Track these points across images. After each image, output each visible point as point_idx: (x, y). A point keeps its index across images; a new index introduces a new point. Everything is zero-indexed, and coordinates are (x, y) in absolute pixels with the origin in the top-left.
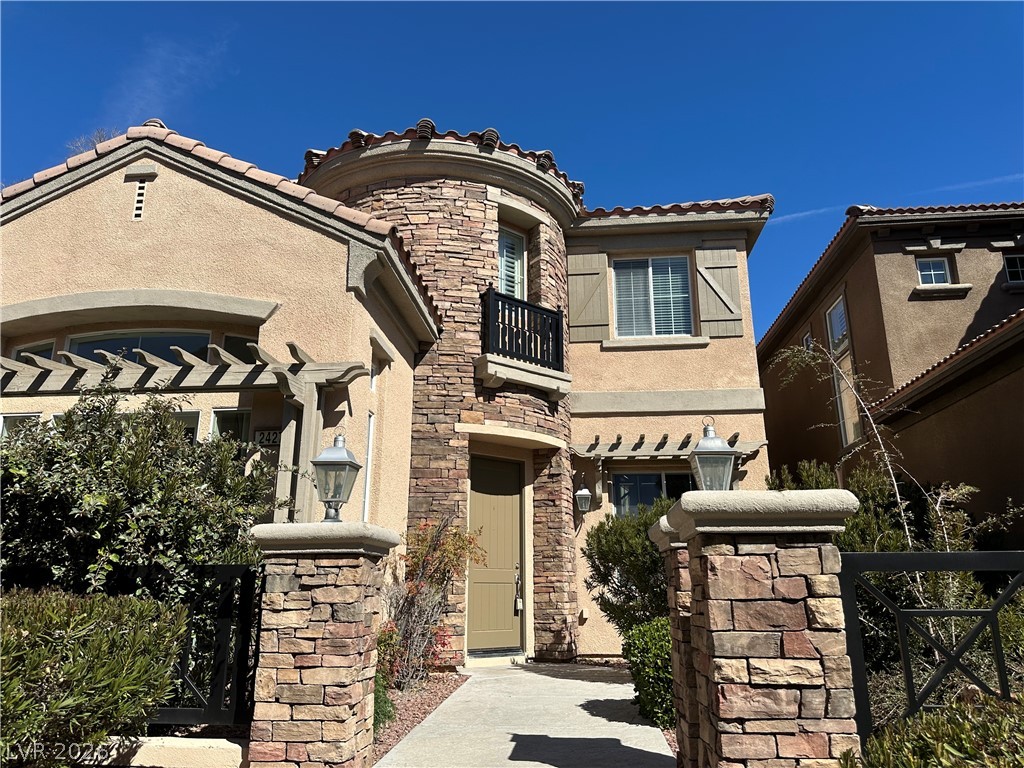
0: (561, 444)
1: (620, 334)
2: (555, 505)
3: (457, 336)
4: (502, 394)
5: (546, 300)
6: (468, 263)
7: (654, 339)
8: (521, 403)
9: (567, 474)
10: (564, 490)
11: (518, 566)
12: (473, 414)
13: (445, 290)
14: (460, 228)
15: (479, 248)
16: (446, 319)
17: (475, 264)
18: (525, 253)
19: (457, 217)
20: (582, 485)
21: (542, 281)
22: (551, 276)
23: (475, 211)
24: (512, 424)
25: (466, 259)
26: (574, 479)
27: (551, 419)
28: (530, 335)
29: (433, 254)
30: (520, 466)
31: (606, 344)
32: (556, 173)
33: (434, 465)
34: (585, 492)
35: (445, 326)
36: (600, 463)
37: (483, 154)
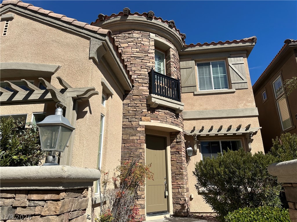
0: (180, 130)
1: (200, 90)
2: (179, 154)
3: (140, 88)
4: (157, 110)
5: (173, 76)
6: (143, 61)
7: (214, 91)
8: (165, 113)
9: (183, 141)
10: (182, 148)
11: (166, 178)
12: (146, 118)
13: (135, 71)
14: (140, 48)
15: (147, 56)
16: (135, 82)
17: (146, 61)
18: (165, 60)
19: (139, 44)
20: (189, 146)
21: (171, 69)
22: (174, 67)
23: (145, 42)
24: (162, 122)
25: (142, 60)
26: (186, 143)
27: (176, 120)
28: (168, 88)
29: (130, 58)
30: (165, 139)
31: (195, 93)
32: (176, 29)
33: (131, 138)
34: (190, 148)
35: (135, 85)
36: (196, 137)
37: (148, 21)
